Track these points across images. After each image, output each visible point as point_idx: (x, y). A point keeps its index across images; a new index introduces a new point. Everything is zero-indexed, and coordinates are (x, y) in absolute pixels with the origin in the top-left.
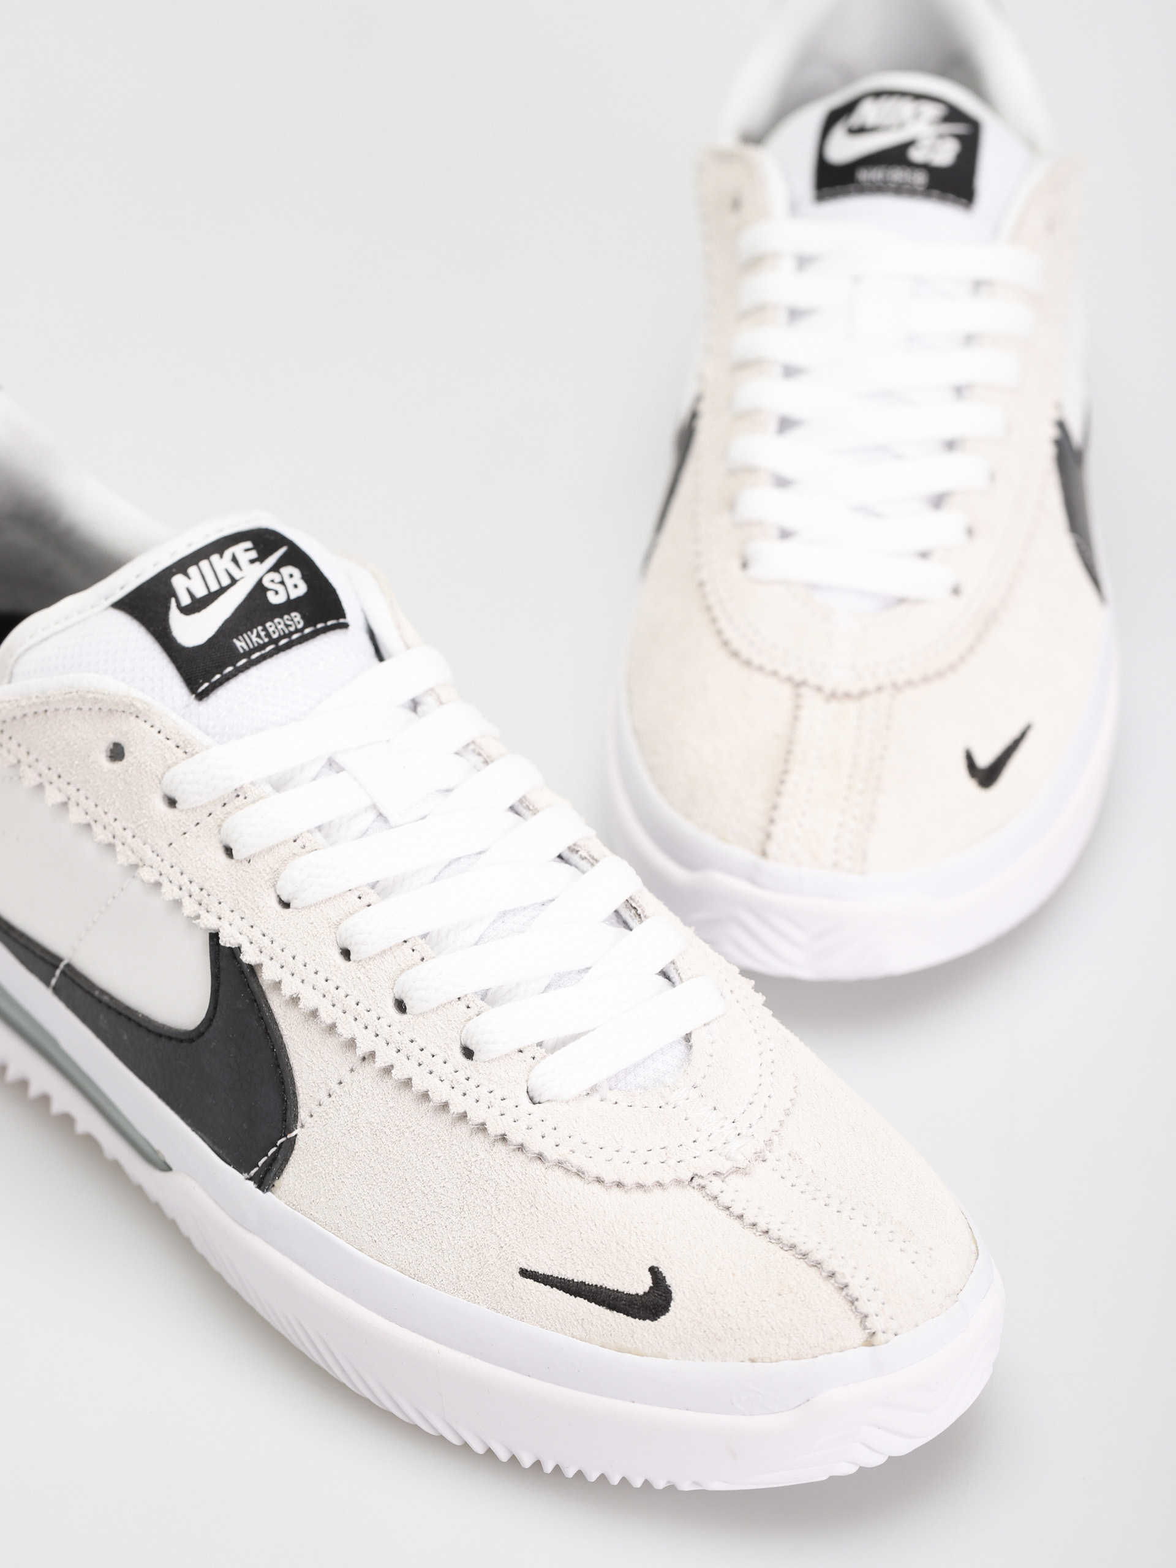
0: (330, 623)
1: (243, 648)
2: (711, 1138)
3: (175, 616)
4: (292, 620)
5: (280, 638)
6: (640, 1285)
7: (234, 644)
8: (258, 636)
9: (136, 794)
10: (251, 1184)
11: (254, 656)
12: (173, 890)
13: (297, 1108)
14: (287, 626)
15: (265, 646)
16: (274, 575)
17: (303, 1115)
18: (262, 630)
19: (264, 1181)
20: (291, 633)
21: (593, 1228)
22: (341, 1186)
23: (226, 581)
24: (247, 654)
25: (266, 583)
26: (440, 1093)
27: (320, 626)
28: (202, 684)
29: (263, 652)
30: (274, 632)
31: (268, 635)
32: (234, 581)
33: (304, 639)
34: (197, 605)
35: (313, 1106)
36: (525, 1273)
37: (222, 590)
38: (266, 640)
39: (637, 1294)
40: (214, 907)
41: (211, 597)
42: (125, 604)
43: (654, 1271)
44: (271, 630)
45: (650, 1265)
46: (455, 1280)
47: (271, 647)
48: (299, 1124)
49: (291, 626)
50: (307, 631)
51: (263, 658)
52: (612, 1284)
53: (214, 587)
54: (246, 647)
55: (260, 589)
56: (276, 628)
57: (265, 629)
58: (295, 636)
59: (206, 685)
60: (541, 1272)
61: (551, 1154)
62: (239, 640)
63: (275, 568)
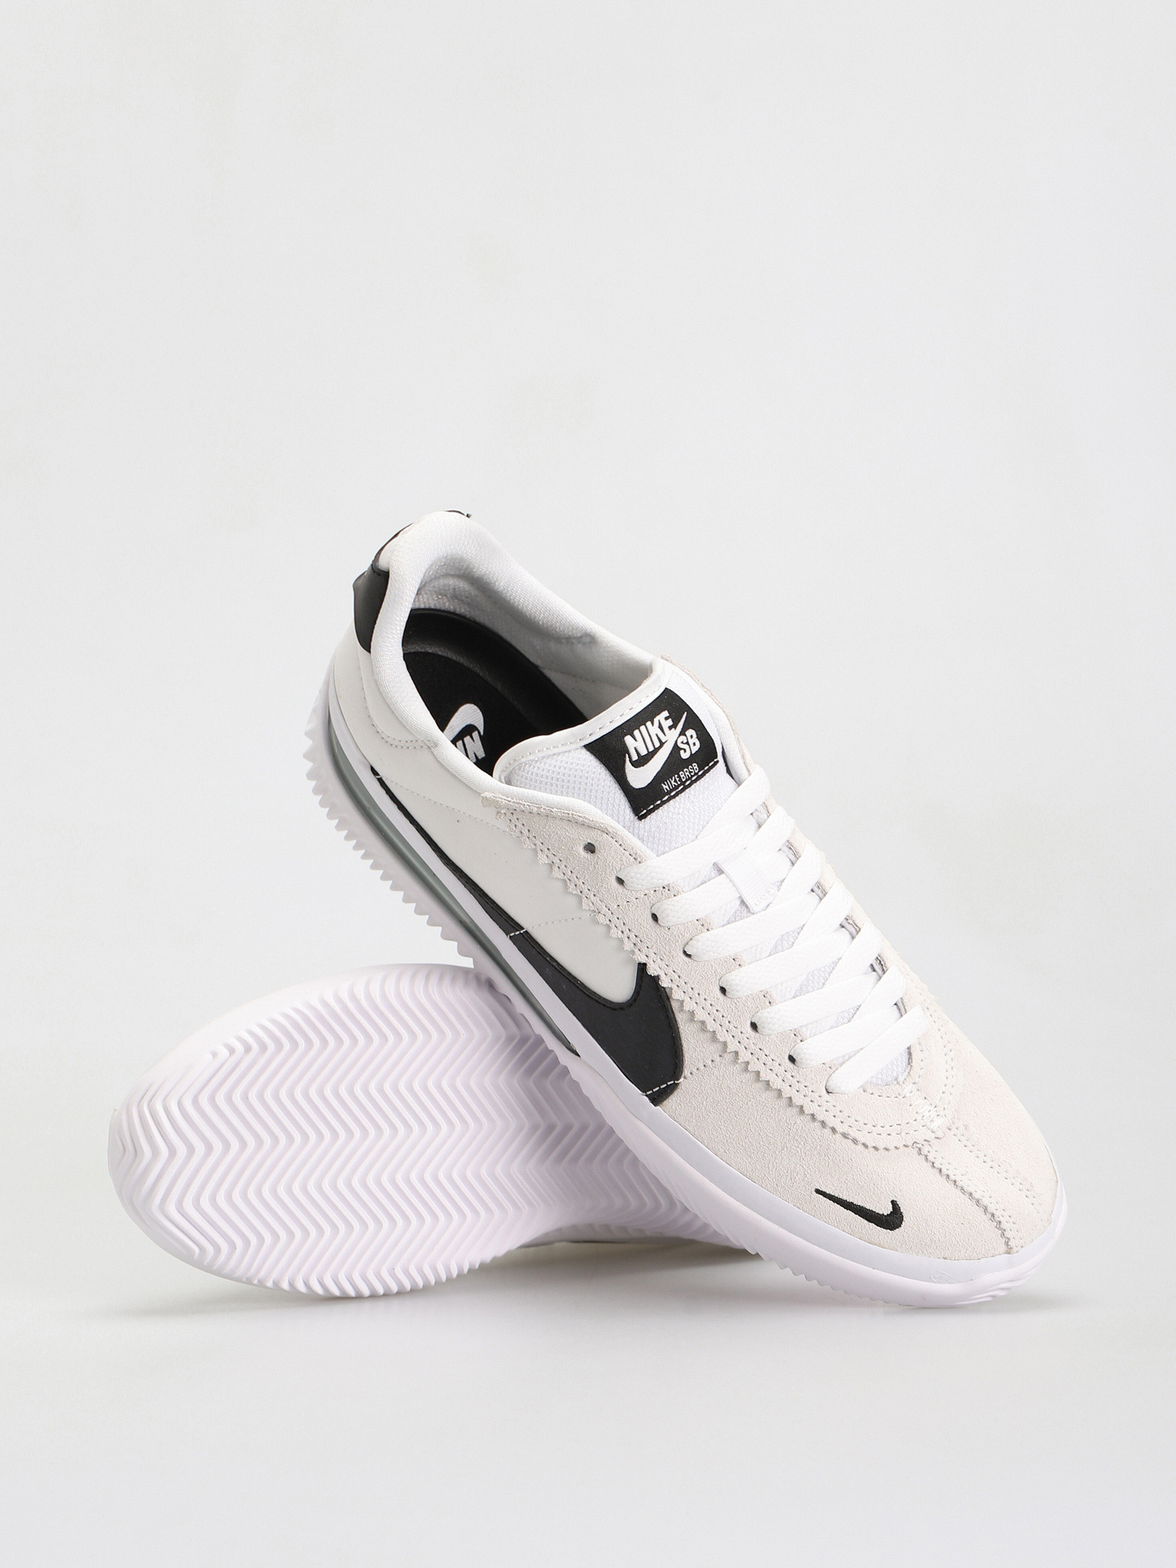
0: (710, 764)
1: (666, 789)
2: (924, 1118)
3: (628, 765)
4: (693, 769)
5: (687, 780)
6: (886, 1209)
7: (662, 786)
8: (675, 781)
9: (601, 875)
10: (647, 1099)
11: (672, 794)
12: (618, 933)
13: (683, 1067)
14: (690, 772)
15: (679, 786)
16: (683, 738)
17: (686, 1072)
18: (678, 777)
19: (657, 1099)
20: (692, 776)
21: (861, 1174)
22: (707, 1117)
23: (657, 744)
24: (669, 792)
25: (680, 745)
26: (777, 1083)
27: (706, 768)
28: (643, 810)
29: (677, 790)
30: (683, 778)
31: (680, 780)
32: (662, 744)
33: (699, 778)
34: (642, 761)
35: (694, 1069)
36: (818, 1191)
37: (656, 750)
38: (679, 783)
39: (883, 1214)
40: (645, 950)
41: (651, 755)
42: (591, 747)
43: (893, 1202)
44: (682, 776)
45: (892, 1199)
46: (775, 1186)
47: (682, 787)
48: (683, 1076)
49: (692, 772)
50: (700, 773)
51: (677, 795)
52: (868, 1206)
53: (651, 749)
54: (668, 789)
55: (676, 749)
56: (685, 775)
57: (679, 777)
58: (694, 778)
59: (645, 811)
60: (828, 1192)
61: (840, 1128)
62: (665, 785)
63: (682, 733)
